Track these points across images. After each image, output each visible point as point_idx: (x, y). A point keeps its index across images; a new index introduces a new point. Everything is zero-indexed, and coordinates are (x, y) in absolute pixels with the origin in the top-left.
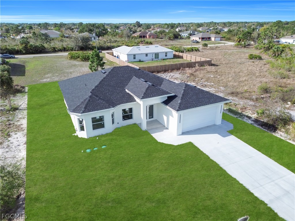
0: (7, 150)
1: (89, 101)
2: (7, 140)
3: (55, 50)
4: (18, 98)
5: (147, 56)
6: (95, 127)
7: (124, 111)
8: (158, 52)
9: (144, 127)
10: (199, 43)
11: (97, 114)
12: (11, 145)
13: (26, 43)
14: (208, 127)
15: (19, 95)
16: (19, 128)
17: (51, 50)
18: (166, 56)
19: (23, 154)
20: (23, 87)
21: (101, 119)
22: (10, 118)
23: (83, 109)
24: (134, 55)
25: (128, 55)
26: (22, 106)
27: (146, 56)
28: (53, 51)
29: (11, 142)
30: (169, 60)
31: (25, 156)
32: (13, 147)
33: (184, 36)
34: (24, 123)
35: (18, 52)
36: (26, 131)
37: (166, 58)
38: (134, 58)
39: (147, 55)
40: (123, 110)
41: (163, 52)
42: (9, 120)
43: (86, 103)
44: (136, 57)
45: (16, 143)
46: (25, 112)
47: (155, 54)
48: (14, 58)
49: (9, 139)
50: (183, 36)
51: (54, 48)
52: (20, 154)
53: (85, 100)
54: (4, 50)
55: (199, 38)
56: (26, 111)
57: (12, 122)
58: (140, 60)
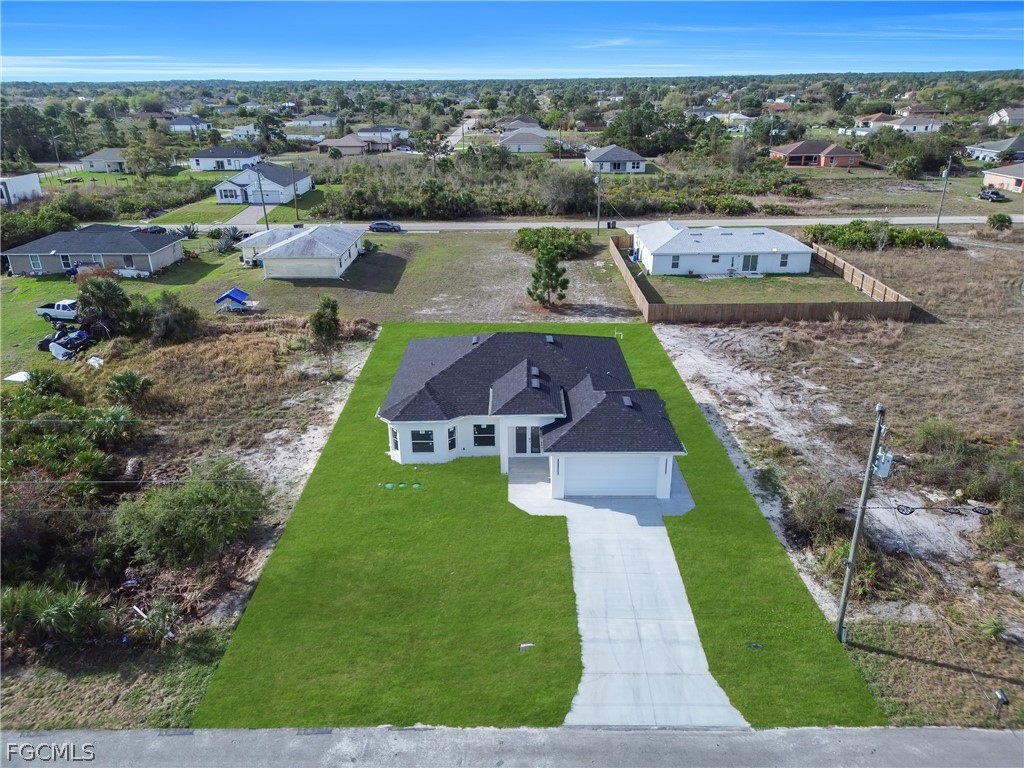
0: (291, 455)
1: (415, 399)
2: (298, 438)
3: (500, 209)
4: (353, 353)
5: (717, 261)
6: (417, 448)
7: (478, 428)
8: (757, 251)
9: (505, 468)
10: (1008, 200)
11: (422, 426)
12: (301, 447)
13: (434, 191)
14: (633, 497)
15: (358, 344)
16: (324, 420)
17: (490, 209)
18: (784, 264)
19: (310, 467)
20: (374, 327)
21: (428, 435)
22: (321, 397)
23: (397, 414)
24: (676, 258)
25: (655, 255)
26: (351, 373)
27: (713, 261)
28: (495, 214)
29: (302, 442)
30: (786, 279)
31: (311, 471)
32: (302, 452)
33: (984, 159)
34: (338, 409)
35: (412, 214)
36: (331, 427)
37: (784, 270)
38: (675, 265)
39: (716, 258)
40: (475, 426)
41: (774, 253)
42: (317, 400)
43: (407, 403)
44: (681, 262)
45: (308, 446)
46: (351, 387)
47: (747, 258)
48: (397, 230)
49: (303, 436)
50: (978, 158)
51: (499, 204)
52: (305, 465)
53: (410, 397)
54: (385, 206)
55: (1014, 181)
56: (353, 385)
57: (320, 405)
58: (691, 272)
